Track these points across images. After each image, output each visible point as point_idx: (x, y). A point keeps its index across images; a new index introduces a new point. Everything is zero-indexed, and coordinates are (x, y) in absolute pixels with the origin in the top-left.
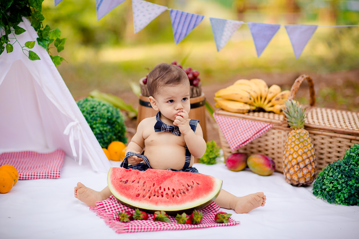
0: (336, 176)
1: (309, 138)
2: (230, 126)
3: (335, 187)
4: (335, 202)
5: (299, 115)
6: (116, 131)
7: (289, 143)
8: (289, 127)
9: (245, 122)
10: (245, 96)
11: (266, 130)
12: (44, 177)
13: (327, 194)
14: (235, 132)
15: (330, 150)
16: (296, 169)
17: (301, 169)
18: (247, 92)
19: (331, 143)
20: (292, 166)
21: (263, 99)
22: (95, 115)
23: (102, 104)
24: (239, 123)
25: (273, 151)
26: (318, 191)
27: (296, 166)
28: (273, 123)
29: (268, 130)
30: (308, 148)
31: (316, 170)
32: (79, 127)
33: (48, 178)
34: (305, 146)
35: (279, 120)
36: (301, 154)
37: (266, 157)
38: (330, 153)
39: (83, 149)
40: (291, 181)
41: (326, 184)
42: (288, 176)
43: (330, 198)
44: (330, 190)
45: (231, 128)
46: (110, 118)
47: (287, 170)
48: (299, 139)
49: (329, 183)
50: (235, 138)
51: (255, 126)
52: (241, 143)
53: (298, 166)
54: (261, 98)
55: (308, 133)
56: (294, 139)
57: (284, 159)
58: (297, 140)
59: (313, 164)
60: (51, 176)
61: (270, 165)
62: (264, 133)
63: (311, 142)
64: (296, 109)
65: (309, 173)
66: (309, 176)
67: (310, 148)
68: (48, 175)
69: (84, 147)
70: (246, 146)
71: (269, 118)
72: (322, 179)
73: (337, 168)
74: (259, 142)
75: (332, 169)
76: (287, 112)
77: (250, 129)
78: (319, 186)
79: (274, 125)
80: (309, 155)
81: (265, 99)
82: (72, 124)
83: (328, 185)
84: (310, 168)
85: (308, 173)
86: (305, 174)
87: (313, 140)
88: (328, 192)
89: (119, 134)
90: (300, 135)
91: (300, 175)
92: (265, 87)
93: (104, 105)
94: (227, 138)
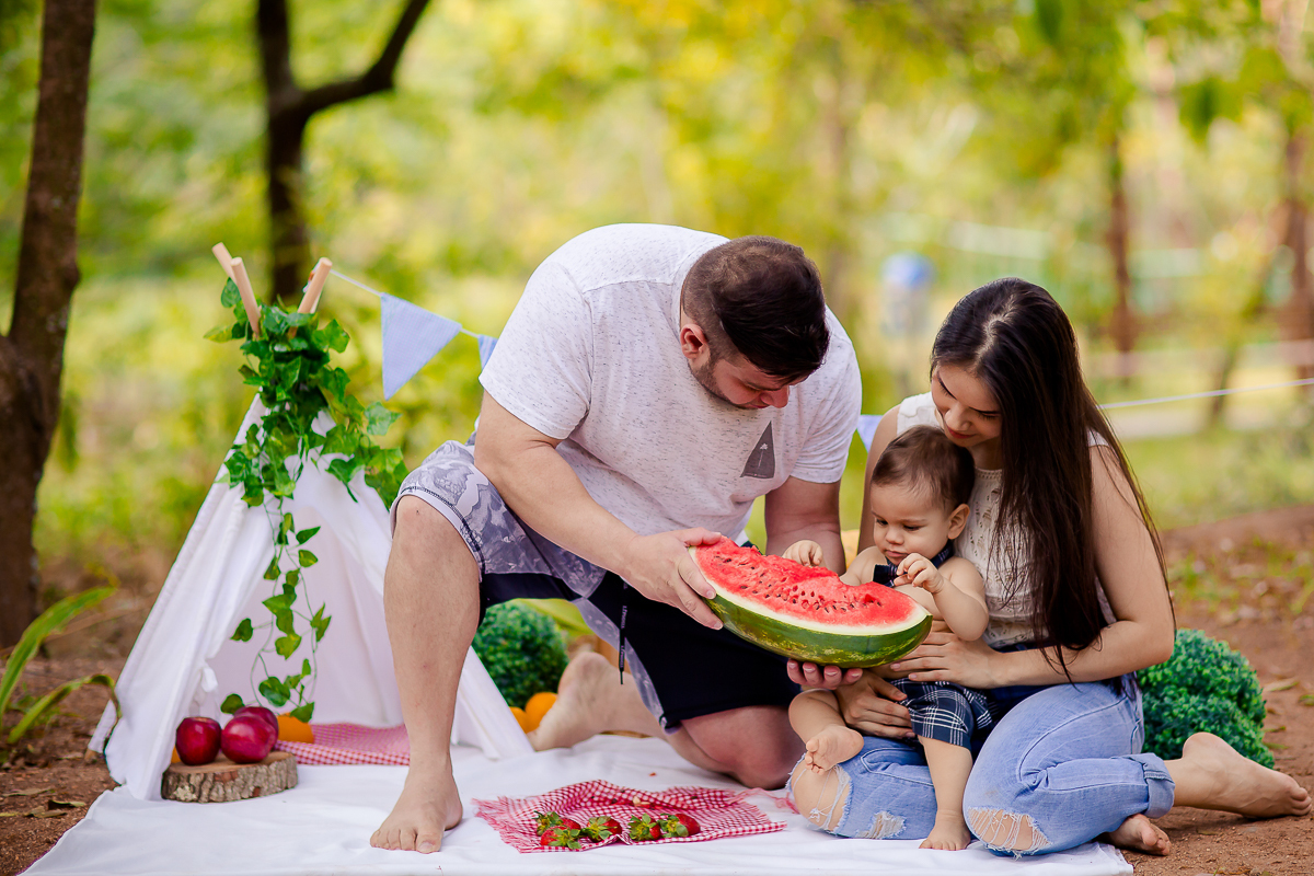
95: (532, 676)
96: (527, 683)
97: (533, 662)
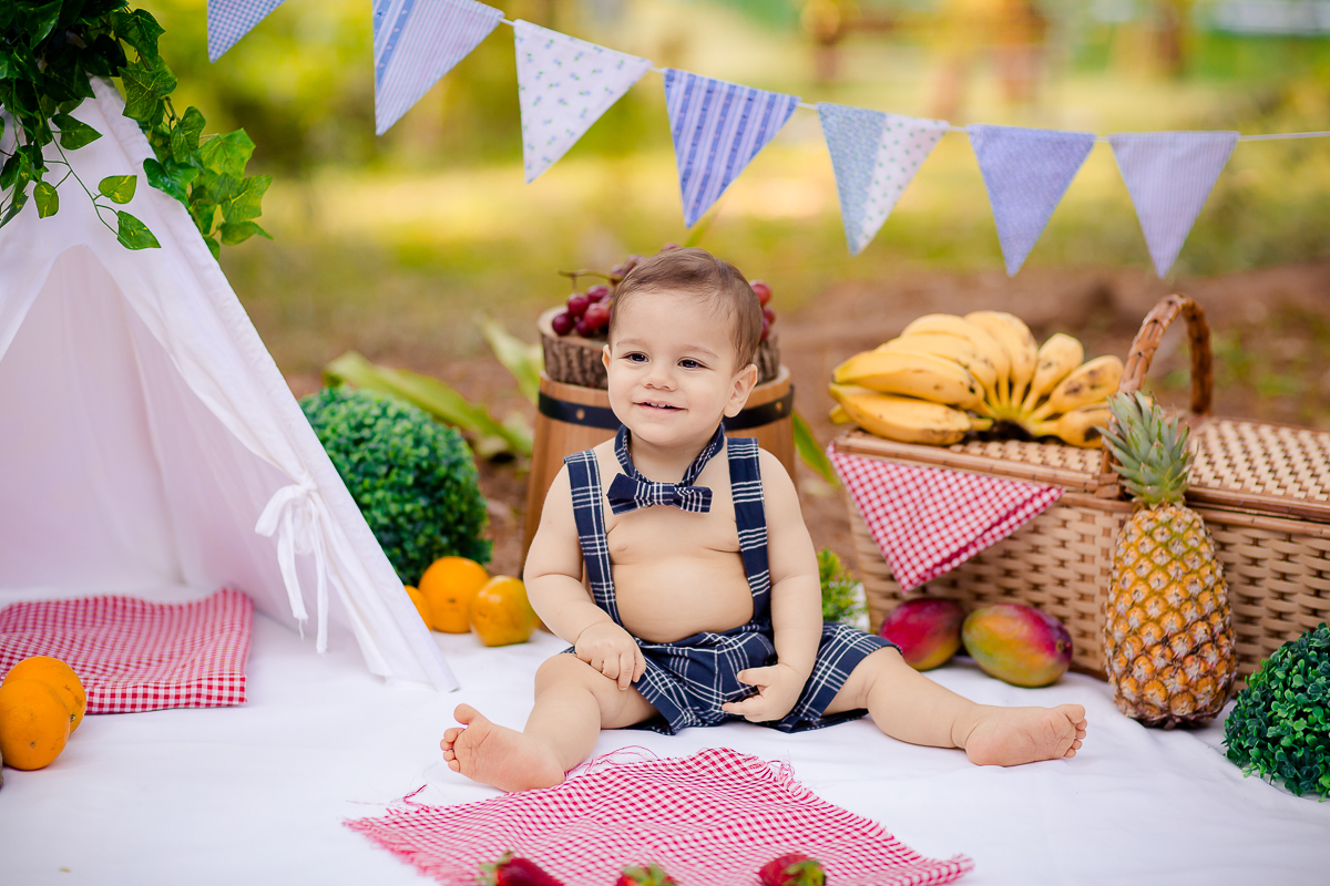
0: (1317, 689)
1: (1204, 541)
2: (894, 495)
3: (1315, 733)
4: (1318, 790)
5: (1165, 453)
6: (451, 518)
7: (1129, 561)
8: (1125, 496)
9: (951, 480)
10: (953, 378)
11: (1036, 510)
12: (183, 701)
13: (1284, 759)
14: (916, 520)
15: (1283, 586)
16: (1160, 663)
17: (1176, 663)
18: (958, 362)
19: (1287, 557)
20: (1143, 649)
21: (1019, 390)
22: (369, 457)
23: (391, 412)
24: (931, 483)
25: (1061, 592)
26: (1249, 748)
27: (1157, 651)
28: (1063, 483)
29: (1044, 512)
30: (1201, 579)
31: (1234, 663)
32: (317, 507)
33: (198, 704)
34: (1190, 572)
35: (1083, 471)
36: (1176, 605)
37: (1033, 613)
38: (1282, 596)
39: (331, 590)
40: (1140, 707)
41: (1281, 718)
42: (1128, 689)
43: (1296, 775)
44: (1295, 742)
45: (898, 503)
46: (425, 464)
47: (1123, 665)
48: (1166, 545)
49: (1291, 716)
50: (915, 540)
51: (991, 494)
52: (937, 559)
53: (1167, 651)
54: (1011, 386)
55: (1202, 523)
56: (1148, 547)
57: (1110, 623)
58: (1160, 549)
59: (1223, 641)
60: (209, 697)
61: (1050, 647)
62: (1025, 522)
63: (1214, 558)
64: (1155, 430)
65: (1210, 678)
66: (1209, 688)
67: (1210, 581)
68: (199, 696)
69: (335, 581)
70: (955, 569)
71: (1044, 464)
72: (1264, 699)
73: (1318, 657)
74: (1008, 555)
75: (1301, 662)
76: (1120, 441)
77: (975, 505)
78: (1252, 726)
79: (1065, 489)
80: (1209, 606)
81: (1028, 388)
82: (286, 494)
83: (1289, 723)
84: (1212, 656)
85: (1204, 677)
86: (1195, 679)
87: (1218, 547)
88: (1289, 751)
89: (462, 529)
90: (1170, 530)
91: (1175, 684)
92: (1026, 345)
93: (400, 416)
94: (884, 541)
95: (429, 530)
96: (422, 540)
97: (432, 505)
